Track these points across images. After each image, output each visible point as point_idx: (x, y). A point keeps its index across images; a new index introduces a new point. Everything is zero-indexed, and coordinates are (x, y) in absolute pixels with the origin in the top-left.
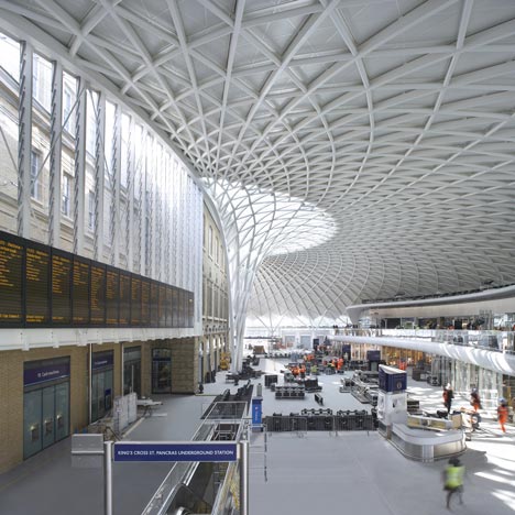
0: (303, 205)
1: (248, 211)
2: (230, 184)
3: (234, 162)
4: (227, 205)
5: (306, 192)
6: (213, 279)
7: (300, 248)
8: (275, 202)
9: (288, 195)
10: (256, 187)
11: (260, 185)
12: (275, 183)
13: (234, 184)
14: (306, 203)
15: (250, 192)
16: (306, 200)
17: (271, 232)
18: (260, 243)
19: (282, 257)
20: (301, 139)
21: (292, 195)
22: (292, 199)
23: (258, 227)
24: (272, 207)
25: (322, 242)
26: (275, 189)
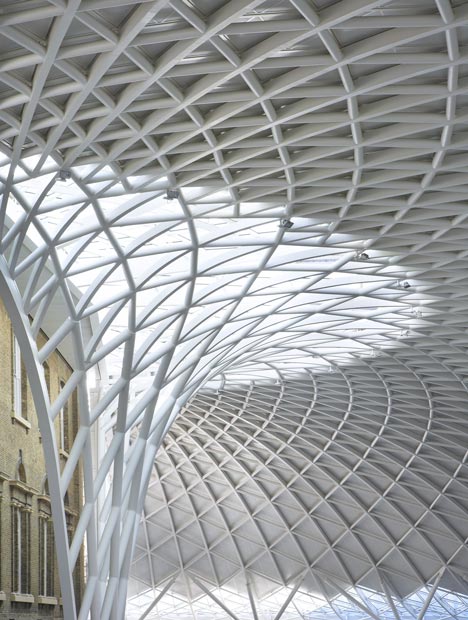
0: (287, 226)
1: (102, 249)
2: (15, 162)
3: (40, 114)
4: (22, 228)
5: (290, 185)
6: (34, 483)
7: (319, 365)
8: (188, 218)
9: (225, 193)
10: (107, 170)
11: (122, 165)
12: (171, 158)
13: (32, 161)
14: (298, 221)
15: (94, 187)
16: (296, 210)
17: (195, 314)
18: (159, 347)
19: (264, 394)
20: (346, 46)
21: (240, 195)
22: (246, 207)
23: (144, 299)
24: (181, 236)
25: (388, 345)
26: (178, 177)
